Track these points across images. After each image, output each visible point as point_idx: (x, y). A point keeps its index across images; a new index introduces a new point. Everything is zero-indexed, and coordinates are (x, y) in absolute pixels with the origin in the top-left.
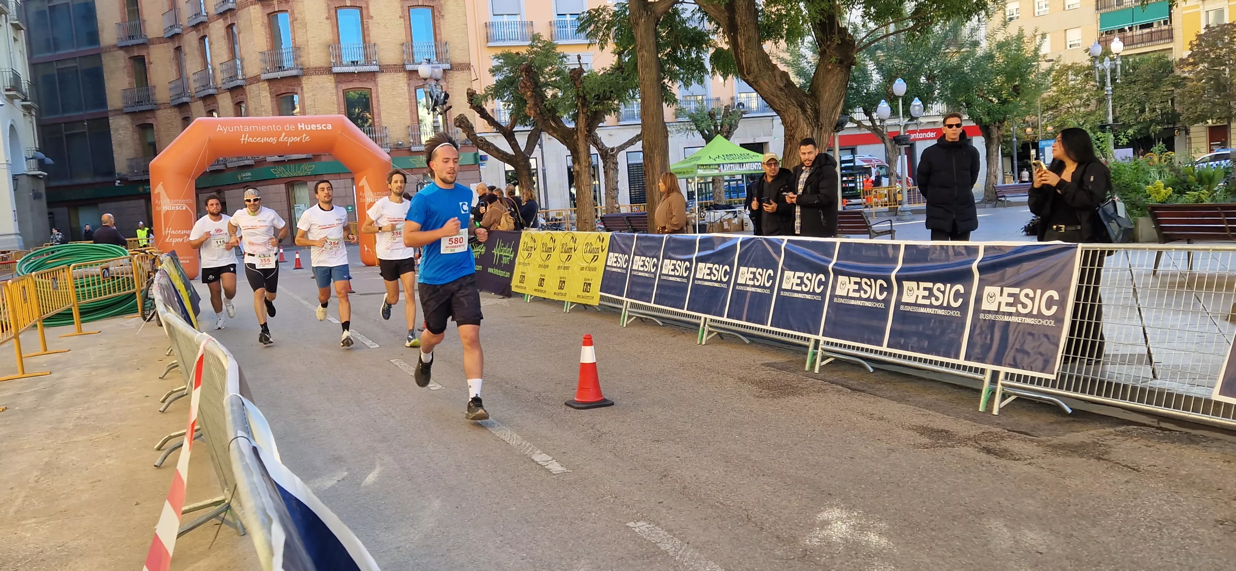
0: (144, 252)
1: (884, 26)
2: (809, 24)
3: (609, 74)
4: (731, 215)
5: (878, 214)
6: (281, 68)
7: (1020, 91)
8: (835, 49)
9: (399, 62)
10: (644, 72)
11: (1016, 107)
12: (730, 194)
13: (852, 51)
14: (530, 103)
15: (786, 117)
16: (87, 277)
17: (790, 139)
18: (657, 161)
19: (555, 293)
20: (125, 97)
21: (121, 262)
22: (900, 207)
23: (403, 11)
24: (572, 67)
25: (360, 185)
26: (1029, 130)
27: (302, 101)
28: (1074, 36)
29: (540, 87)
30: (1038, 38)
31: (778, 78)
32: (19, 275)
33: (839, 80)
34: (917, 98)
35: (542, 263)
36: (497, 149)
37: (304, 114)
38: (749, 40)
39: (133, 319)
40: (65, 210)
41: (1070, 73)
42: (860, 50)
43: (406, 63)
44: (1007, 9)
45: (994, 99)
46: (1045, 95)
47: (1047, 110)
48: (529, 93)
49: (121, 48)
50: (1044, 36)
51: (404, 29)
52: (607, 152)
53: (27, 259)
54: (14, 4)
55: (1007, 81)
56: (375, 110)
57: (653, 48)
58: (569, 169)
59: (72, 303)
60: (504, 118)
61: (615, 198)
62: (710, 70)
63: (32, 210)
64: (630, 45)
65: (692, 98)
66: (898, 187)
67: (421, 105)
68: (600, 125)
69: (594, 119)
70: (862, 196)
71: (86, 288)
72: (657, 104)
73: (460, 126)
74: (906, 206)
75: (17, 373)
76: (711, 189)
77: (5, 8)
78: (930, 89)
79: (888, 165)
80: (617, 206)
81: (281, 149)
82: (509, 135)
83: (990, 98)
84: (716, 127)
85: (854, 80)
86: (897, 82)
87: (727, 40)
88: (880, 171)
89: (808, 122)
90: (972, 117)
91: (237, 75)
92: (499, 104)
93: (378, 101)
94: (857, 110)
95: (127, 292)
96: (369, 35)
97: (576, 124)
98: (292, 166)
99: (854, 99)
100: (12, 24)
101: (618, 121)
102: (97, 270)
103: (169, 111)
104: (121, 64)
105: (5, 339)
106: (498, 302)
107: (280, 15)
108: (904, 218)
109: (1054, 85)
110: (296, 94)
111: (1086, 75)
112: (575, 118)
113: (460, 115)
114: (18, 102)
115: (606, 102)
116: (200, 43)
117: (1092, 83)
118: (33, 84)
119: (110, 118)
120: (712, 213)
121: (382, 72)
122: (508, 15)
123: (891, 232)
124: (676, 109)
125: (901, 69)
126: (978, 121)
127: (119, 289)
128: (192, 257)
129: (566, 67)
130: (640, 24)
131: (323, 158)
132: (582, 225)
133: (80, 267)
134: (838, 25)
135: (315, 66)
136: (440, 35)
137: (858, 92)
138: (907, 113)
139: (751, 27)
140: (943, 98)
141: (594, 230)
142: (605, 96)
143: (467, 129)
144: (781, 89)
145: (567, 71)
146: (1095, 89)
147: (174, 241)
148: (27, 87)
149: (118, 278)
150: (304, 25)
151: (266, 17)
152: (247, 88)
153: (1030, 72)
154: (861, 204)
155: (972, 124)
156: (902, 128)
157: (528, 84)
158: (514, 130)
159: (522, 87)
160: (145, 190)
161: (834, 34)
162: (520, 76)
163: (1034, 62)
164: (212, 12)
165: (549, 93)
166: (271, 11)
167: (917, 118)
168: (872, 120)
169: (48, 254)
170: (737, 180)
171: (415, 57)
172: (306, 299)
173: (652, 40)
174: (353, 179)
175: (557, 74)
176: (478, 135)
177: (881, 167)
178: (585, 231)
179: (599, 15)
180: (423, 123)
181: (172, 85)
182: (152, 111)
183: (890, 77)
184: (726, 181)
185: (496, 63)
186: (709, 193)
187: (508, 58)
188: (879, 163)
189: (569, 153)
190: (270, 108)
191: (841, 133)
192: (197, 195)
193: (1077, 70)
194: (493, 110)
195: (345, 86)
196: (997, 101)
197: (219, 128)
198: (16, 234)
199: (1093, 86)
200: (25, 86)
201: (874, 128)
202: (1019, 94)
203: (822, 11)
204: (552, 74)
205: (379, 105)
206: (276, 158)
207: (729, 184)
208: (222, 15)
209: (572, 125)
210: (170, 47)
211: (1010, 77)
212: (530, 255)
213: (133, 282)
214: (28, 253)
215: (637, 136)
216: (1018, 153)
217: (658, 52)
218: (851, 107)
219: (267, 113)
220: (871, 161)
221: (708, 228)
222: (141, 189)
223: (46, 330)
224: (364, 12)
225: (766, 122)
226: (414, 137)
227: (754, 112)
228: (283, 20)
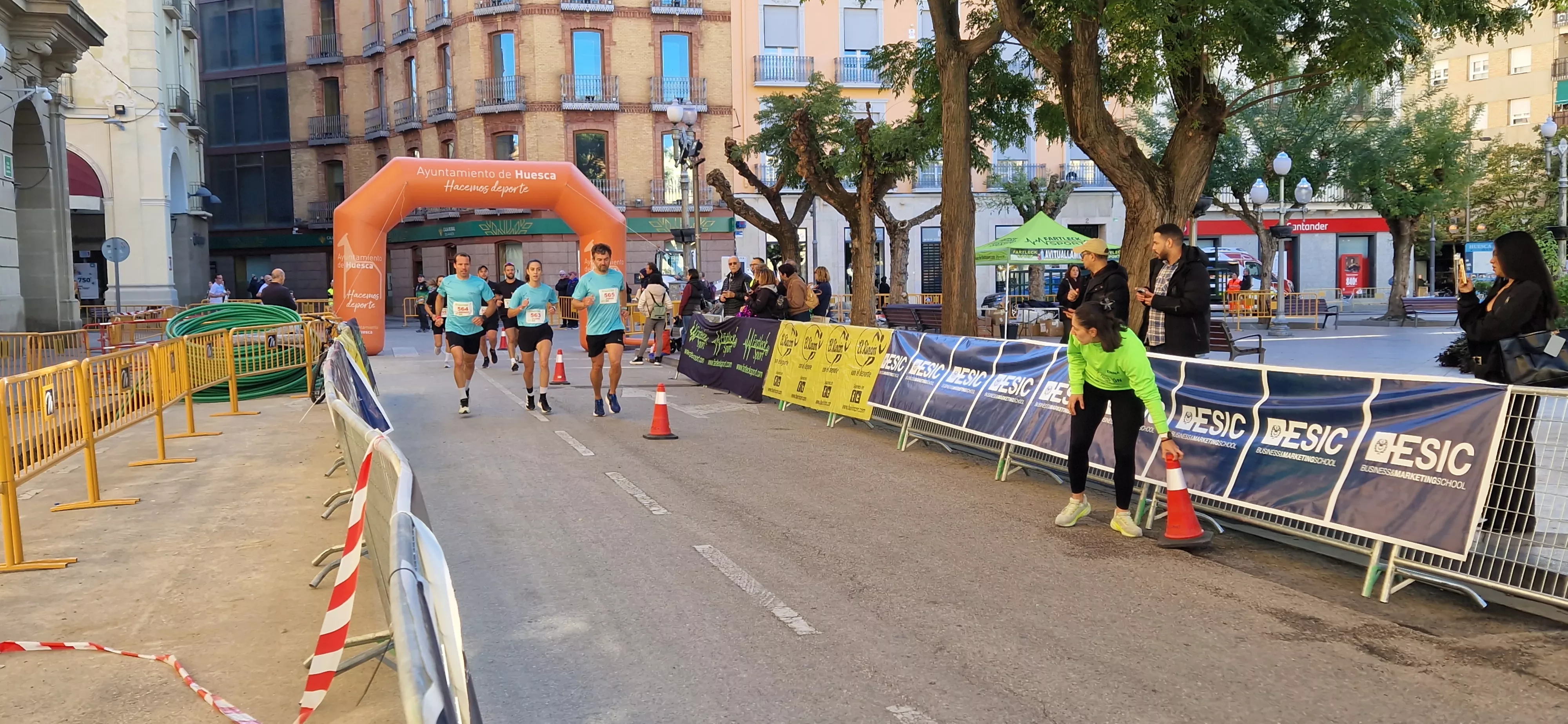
0: (319, 318)
1: (1267, 83)
2: (1167, 78)
3: (905, 128)
4: (1050, 316)
5: (1244, 325)
6: (500, 101)
7: (1444, 177)
8: (1199, 111)
9: (644, 100)
10: (950, 128)
11: (1436, 197)
12: (1051, 288)
13: (1221, 115)
14: (803, 159)
15: (1129, 194)
16: (249, 344)
17: (1132, 224)
18: (959, 241)
19: (817, 402)
20: (311, 127)
21: (291, 329)
22: (1273, 317)
23: (653, 39)
24: (858, 117)
25: (586, 250)
26: (1453, 228)
27: (523, 142)
28: (1521, 109)
29: (817, 141)
30: (1472, 109)
31: (1121, 144)
32: (169, 338)
33: (1202, 152)
34: (1304, 179)
35: (803, 362)
36: (758, 216)
37: (524, 159)
38: (1086, 95)
39: (301, 400)
40: (231, 259)
41: (1512, 156)
42: (1233, 113)
43: (653, 101)
44: (1432, 70)
45: (1408, 185)
46: (1477, 184)
47: (1479, 203)
48: (802, 147)
49: (311, 66)
50: (1479, 107)
51: (653, 60)
52: (896, 226)
53: (180, 318)
54: (188, 7)
55: (1427, 164)
56: (611, 159)
57: (962, 98)
58: (847, 244)
59: (229, 375)
60: (769, 176)
61: (902, 284)
62: (1033, 129)
63: (191, 258)
64: (934, 93)
65: (1010, 163)
66: (1273, 291)
67: (668, 154)
68: (889, 191)
69: (883, 184)
70: (1224, 301)
71: (247, 358)
72: (964, 169)
73: (713, 184)
74: (1282, 317)
75: (156, 457)
76: (1027, 280)
77: (177, 12)
78: (1323, 168)
79: (1261, 263)
80: (904, 294)
81: (493, 200)
82: (774, 198)
83: (1403, 184)
84: (1038, 202)
85: (1223, 150)
86: (1279, 156)
87: (1058, 92)
88: (1251, 270)
89: (1156, 202)
90: (1376, 207)
91: (446, 106)
92: (765, 158)
93: (616, 147)
94: (1223, 190)
95: (296, 365)
96: (609, 65)
97: (859, 189)
98: (505, 222)
99: (1222, 175)
100: (184, 32)
101: (913, 187)
102: (262, 337)
103: (362, 146)
104: (309, 87)
105: (146, 415)
106: (745, 408)
107: (503, 35)
108: (1278, 333)
109: (1490, 171)
110: (517, 133)
111: (1533, 160)
112: (858, 182)
113: (715, 170)
114: (184, 126)
115: (899, 162)
116: (405, 65)
117: (1541, 171)
118: (203, 105)
119: (292, 152)
120: (1026, 312)
121: (623, 111)
122: (783, 47)
123: (1259, 351)
124: (988, 177)
125: (1285, 141)
126: (1385, 213)
127: (287, 362)
128: (376, 328)
129: (851, 117)
130: (948, 66)
131: (544, 215)
132: (858, 318)
133: (241, 332)
134: (1205, 80)
135: (541, 100)
136: (698, 69)
137: (1226, 167)
138: (1290, 196)
139: (1091, 78)
140: (1339, 179)
141: (872, 324)
142: (897, 155)
143: (722, 188)
144: (1125, 159)
145: (852, 122)
146: (1545, 179)
147: (356, 307)
148: (196, 109)
149: (286, 348)
150: (532, 50)
151: (486, 38)
152: (458, 123)
153: (1459, 153)
154: (1222, 311)
155: (1376, 215)
156: (1282, 216)
157: (802, 136)
158: (781, 191)
159: (794, 140)
160: (327, 241)
161: (1199, 91)
162: (792, 126)
163: (1465, 139)
164: (423, 28)
165: (828, 148)
166: (493, 29)
167: (1303, 205)
168: (1243, 203)
169: (206, 313)
170: (1061, 271)
171: (665, 95)
172: (509, 389)
173: (962, 88)
174: (578, 242)
175: (839, 125)
176: (735, 196)
177: (1252, 265)
178: (861, 324)
179: (898, 52)
180: (669, 177)
181: (369, 115)
182: (342, 145)
183: (1270, 150)
184: (1047, 271)
185: (763, 107)
186: (1024, 286)
187: (779, 102)
188: (1250, 260)
189: (848, 224)
190: (484, 149)
191: (1200, 219)
192: (388, 252)
193: (1521, 152)
194: (756, 166)
195: (576, 127)
196: (1411, 188)
197: (420, 171)
198: (169, 286)
199: (1543, 175)
200: (193, 108)
201: (1245, 214)
202: (1441, 180)
203: (1185, 63)
204: (833, 125)
205: (616, 152)
206: (486, 211)
207: (1051, 275)
208: (435, 32)
209: (853, 190)
210: (368, 69)
211: (1431, 157)
212: (789, 351)
213: (304, 354)
214: (181, 310)
215: (936, 208)
216: (1436, 257)
217: (969, 104)
218: (1218, 187)
219: (479, 154)
220: (1238, 256)
221: (1019, 330)
222: (322, 240)
223: (196, 407)
224: (606, 36)
225: (1104, 199)
226: (656, 194)
227: (1089, 185)
228: (507, 41)
